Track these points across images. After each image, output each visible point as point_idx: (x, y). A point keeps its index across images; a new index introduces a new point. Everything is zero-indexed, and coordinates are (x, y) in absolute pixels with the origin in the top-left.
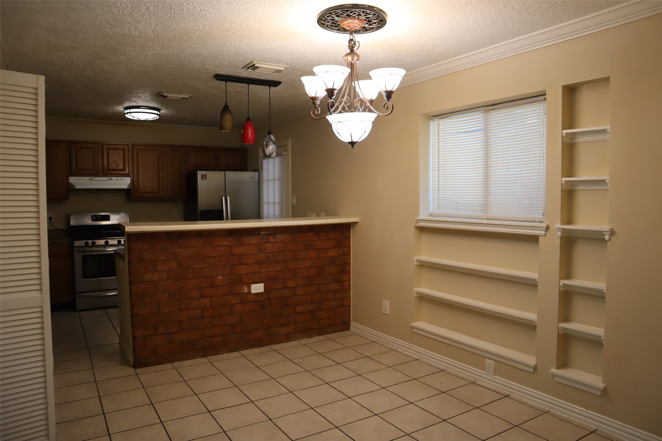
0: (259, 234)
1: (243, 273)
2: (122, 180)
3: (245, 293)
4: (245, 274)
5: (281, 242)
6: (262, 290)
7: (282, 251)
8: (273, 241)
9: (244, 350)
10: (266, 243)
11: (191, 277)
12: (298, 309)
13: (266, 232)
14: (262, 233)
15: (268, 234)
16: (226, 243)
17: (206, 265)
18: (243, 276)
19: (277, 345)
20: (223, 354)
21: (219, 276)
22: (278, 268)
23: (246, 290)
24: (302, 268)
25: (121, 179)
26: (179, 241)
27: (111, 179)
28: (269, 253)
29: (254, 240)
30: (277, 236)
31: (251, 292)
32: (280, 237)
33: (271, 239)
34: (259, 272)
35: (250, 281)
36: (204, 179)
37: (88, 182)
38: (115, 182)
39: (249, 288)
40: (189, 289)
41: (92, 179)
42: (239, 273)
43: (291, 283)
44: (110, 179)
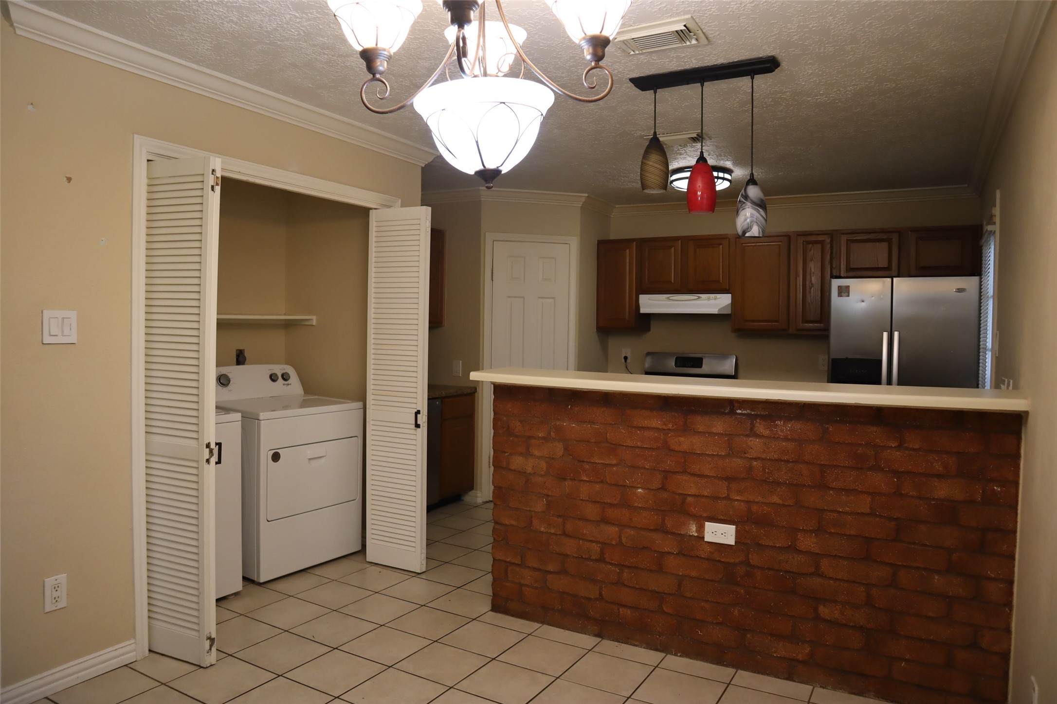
0: (732, 412)
1: (690, 493)
2: (717, 300)
3: (690, 536)
4: (695, 496)
5: (786, 439)
6: (731, 540)
7: (788, 461)
8: (767, 433)
9: (680, 656)
10: (747, 436)
11: (585, 479)
12: (824, 611)
13: (749, 411)
14: (739, 411)
15: (756, 416)
16: (655, 423)
17: (614, 462)
18: (690, 499)
19: (761, 676)
20: (636, 646)
21: (638, 488)
22: (775, 499)
23: (693, 530)
24: (841, 512)
25: (715, 299)
26: (569, 407)
27: (699, 297)
28: (756, 459)
29: (719, 425)
30: (778, 422)
31: (703, 538)
32: (784, 428)
33: (761, 428)
34: (728, 498)
35: (705, 515)
36: (843, 294)
37: (664, 302)
38: (706, 302)
39: (701, 528)
40: (582, 500)
41: (670, 298)
42: (681, 492)
43: (808, 543)
44: (697, 297)
